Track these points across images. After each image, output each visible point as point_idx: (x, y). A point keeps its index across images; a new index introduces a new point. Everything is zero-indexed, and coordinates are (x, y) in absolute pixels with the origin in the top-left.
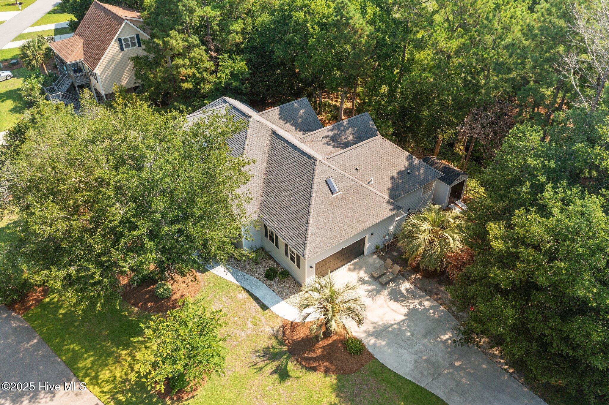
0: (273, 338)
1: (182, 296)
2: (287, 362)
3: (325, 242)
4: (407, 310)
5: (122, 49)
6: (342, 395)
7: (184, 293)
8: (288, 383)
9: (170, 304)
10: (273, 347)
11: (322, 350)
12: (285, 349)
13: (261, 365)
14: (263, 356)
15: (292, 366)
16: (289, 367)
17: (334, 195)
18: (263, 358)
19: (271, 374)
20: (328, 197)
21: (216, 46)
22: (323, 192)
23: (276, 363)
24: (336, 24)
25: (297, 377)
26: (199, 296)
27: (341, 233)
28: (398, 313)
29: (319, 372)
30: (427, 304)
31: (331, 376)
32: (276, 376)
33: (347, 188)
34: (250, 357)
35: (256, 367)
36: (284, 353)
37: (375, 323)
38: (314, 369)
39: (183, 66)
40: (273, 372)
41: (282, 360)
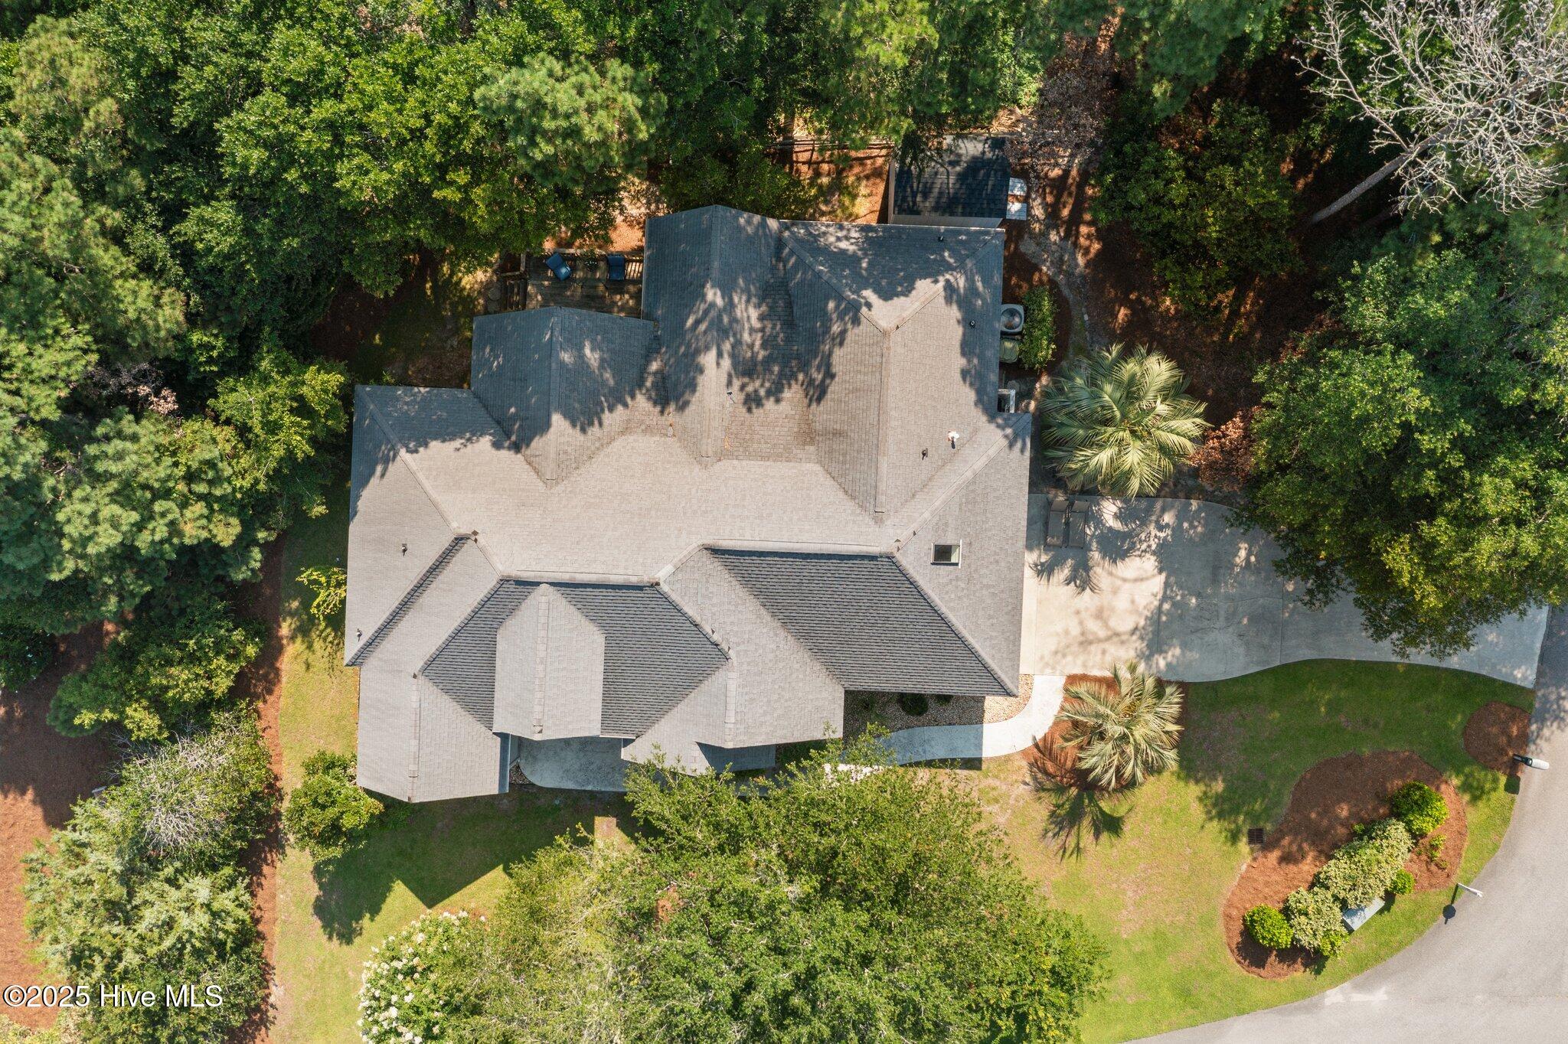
0: (1043, 794)
2: (1097, 806)
4: (1153, 558)
6: (1200, 773)
8: (1127, 828)
10: (1058, 806)
12: (1074, 791)
13: (1071, 843)
14: (1061, 829)
15: (1109, 804)
16: (1107, 810)
18: (1063, 833)
19: (1097, 839)
23: (1086, 822)
25: (1129, 811)
28: (1147, 579)
30: (1168, 518)
32: (1105, 836)
34: (1046, 847)
35: (1069, 852)
36: (1079, 798)
37: (1136, 629)
40: (1097, 836)
41: (1088, 810)
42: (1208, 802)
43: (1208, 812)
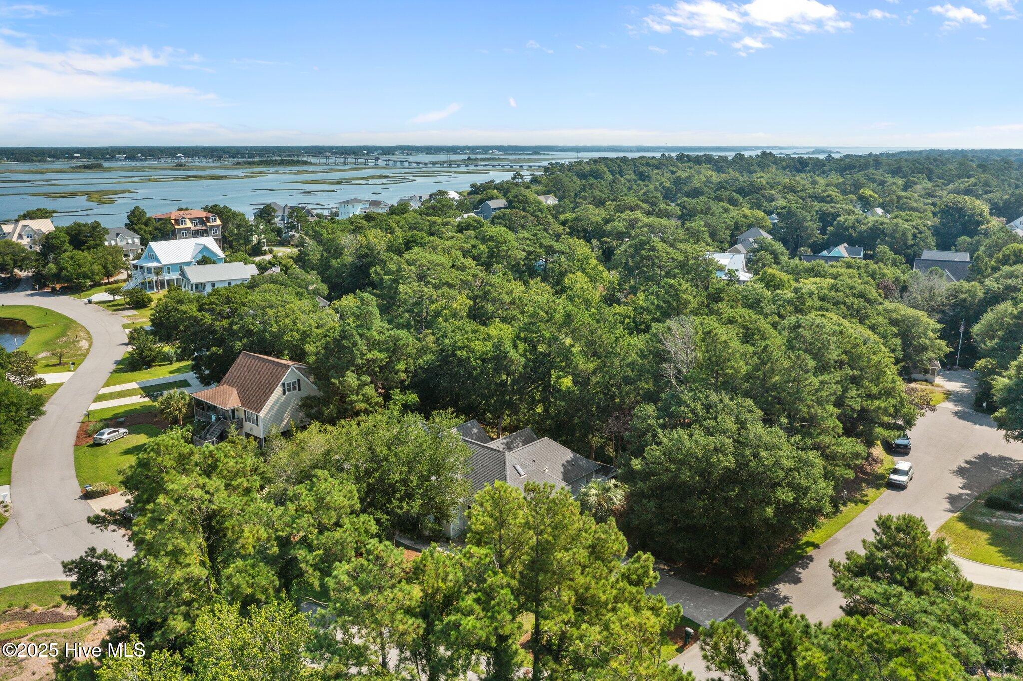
5: (284, 394)
17: (522, 477)
20: (518, 478)
21: (382, 385)
22: (514, 475)
24: (496, 358)
33: (530, 472)
39: (356, 402)
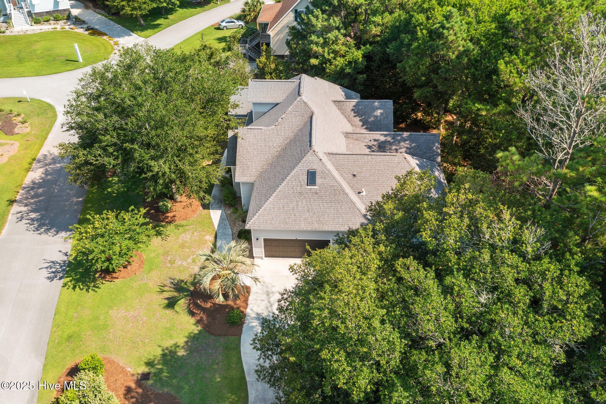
0: (193, 277)
1: (174, 216)
2: (183, 298)
3: (273, 222)
5: (296, 20)
6: (190, 344)
7: (177, 215)
8: (169, 312)
9: (162, 217)
10: (186, 283)
11: (212, 304)
12: (192, 289)
13: (166, 289)
14: (174, 285)
15: (182, 303)
16: (180, 302)
17: (309, 187)
18: (172, 286)
19: (165, 299)
20: (301, 186)
22: (299, 179)
23: (175, 294)
25: (177, 312)
26: (184, 223)
27: (294, 222)
29: (194, 319)
31: (198, 326)
32: (166, 302)
33: (326, 186)
34: (166, 280)
35: (162, 288)
36: (188, 290)
38: (192, 314)
40: (167, 299)
41: (181, 294)
42: (173, 349)
43: (167, 349)
